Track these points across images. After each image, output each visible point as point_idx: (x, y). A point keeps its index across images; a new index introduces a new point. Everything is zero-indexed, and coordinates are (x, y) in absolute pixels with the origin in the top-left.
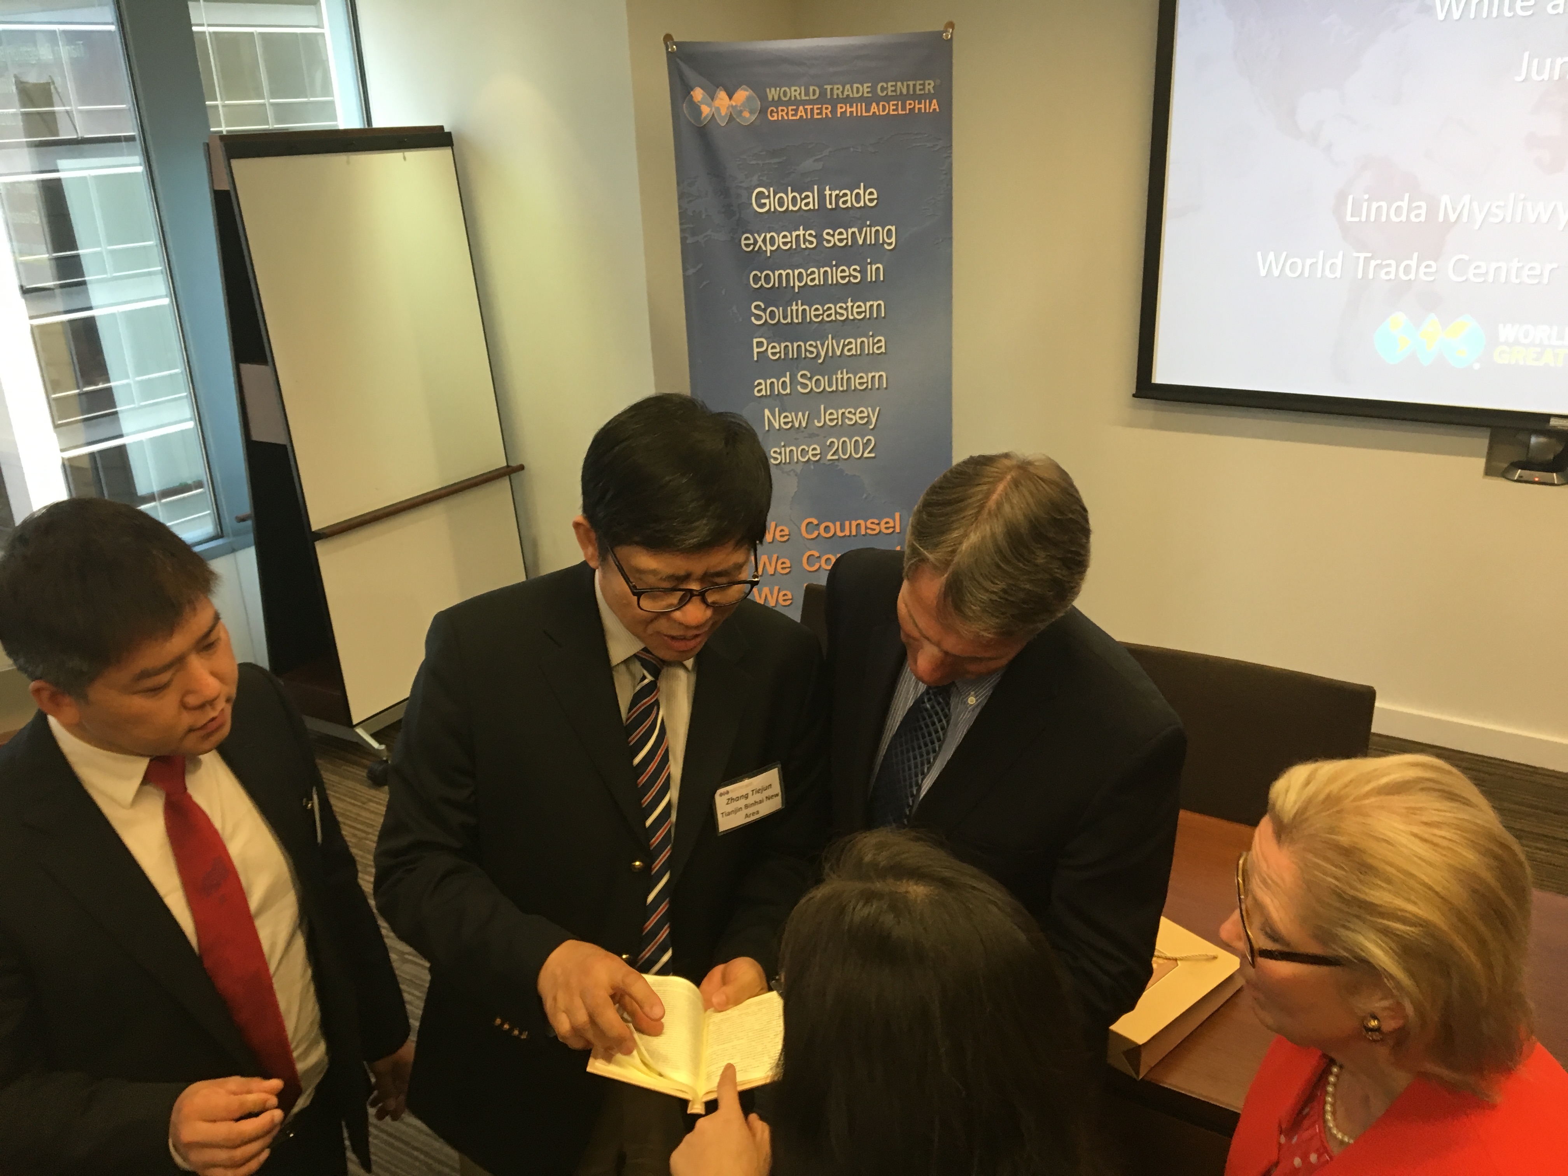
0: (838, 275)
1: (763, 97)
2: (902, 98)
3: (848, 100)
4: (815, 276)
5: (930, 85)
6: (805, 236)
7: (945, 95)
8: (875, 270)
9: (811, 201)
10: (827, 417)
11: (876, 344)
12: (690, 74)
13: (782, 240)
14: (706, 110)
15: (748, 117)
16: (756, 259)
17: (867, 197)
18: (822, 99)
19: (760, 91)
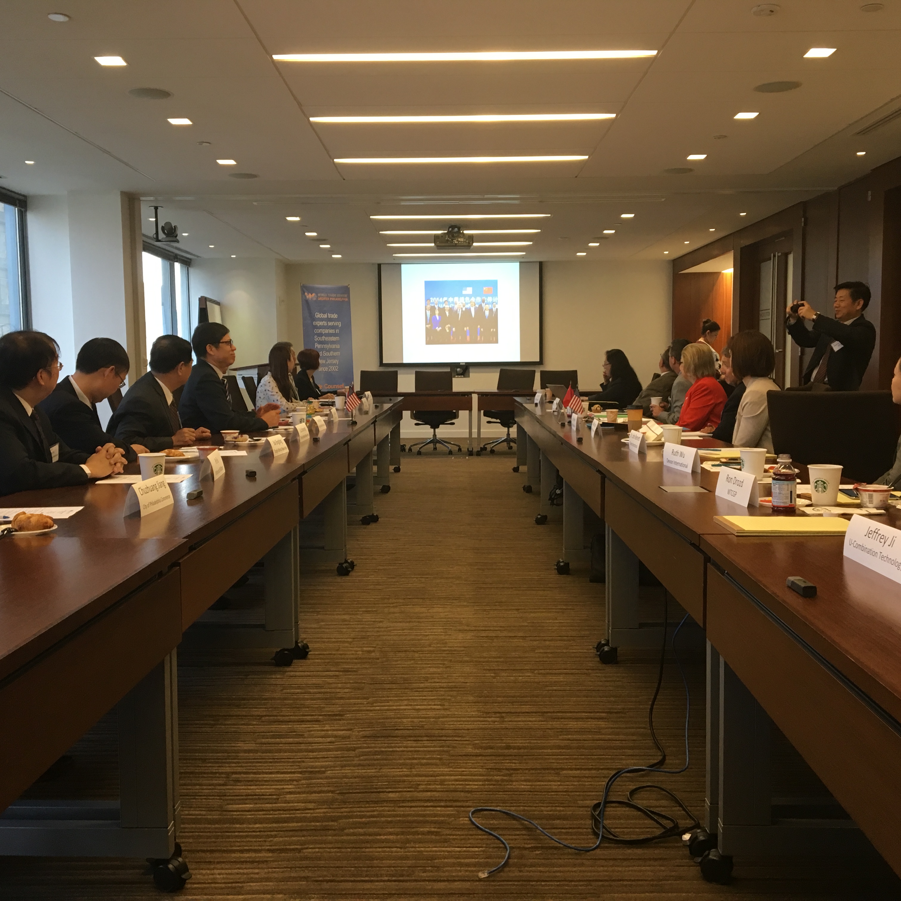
0: (331, 331)
1: (317, 295)
2: (342, 298)
3: (332, 297)
4: (327, 331)
5: (346, 296)
6: (324, 323)
7: (349, 297)
8: (337, 331)
9: (325, 316)
10: (329, 361)
11: (338, 346)
12: (305, 290)
13: (321, 323)
14: (307, 297)
15: (315, 299)
16: (316, 327)
17: (335, 316)
18: (327, 296)
19: (317, 294)
